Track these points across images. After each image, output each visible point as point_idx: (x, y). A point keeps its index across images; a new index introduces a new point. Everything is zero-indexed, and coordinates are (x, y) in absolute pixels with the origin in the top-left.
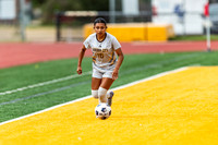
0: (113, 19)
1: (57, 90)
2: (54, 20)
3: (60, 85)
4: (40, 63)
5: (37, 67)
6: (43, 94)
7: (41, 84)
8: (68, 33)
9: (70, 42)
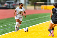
0: (48, 4)
1: (34, 21)
2: (34, 4)
3: (35, 20)
4: (30, 15)
5: (29, 16)
6: (31, 22)
7: (30, 20)
8: (37, 7)
9: (38, 10)
